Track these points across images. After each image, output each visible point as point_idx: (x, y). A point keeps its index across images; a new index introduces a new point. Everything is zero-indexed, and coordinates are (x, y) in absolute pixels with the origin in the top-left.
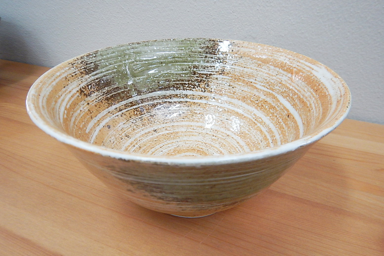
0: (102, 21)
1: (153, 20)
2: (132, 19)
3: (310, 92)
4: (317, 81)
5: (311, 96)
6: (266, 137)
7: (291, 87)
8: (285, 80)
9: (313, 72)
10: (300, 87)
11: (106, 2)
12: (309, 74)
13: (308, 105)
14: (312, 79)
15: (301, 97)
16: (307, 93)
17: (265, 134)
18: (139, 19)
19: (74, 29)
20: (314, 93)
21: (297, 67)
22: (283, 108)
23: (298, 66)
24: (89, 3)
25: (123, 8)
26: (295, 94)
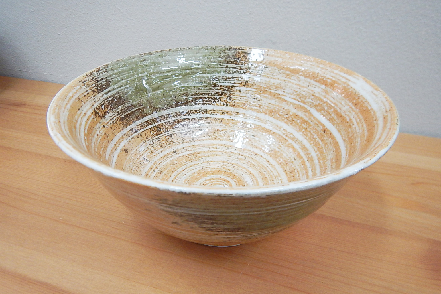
0: (94, 25)
1: (156, 23)
2: (131, 22)
3: (349, 106)
4: (356, 94)
5: (351, 110)
6: (300, 154)
7: (325, 100)
8: (319, 93)
9: (350, 83)
10: (336, 100)
11: (98, 2)
12: (346, 85)
13: (348, 120)
14: (349, 92)
15: (339, 111)
16: (344, 107)
17: (298, 151)
18: (139, 22)
19: (59, 34)
20: (353, 107)
21: (331, 78)
22: (317, 123)
23: (332, 76)
24: (77, 3)
25: (119, 10)
26: (331, 107)
